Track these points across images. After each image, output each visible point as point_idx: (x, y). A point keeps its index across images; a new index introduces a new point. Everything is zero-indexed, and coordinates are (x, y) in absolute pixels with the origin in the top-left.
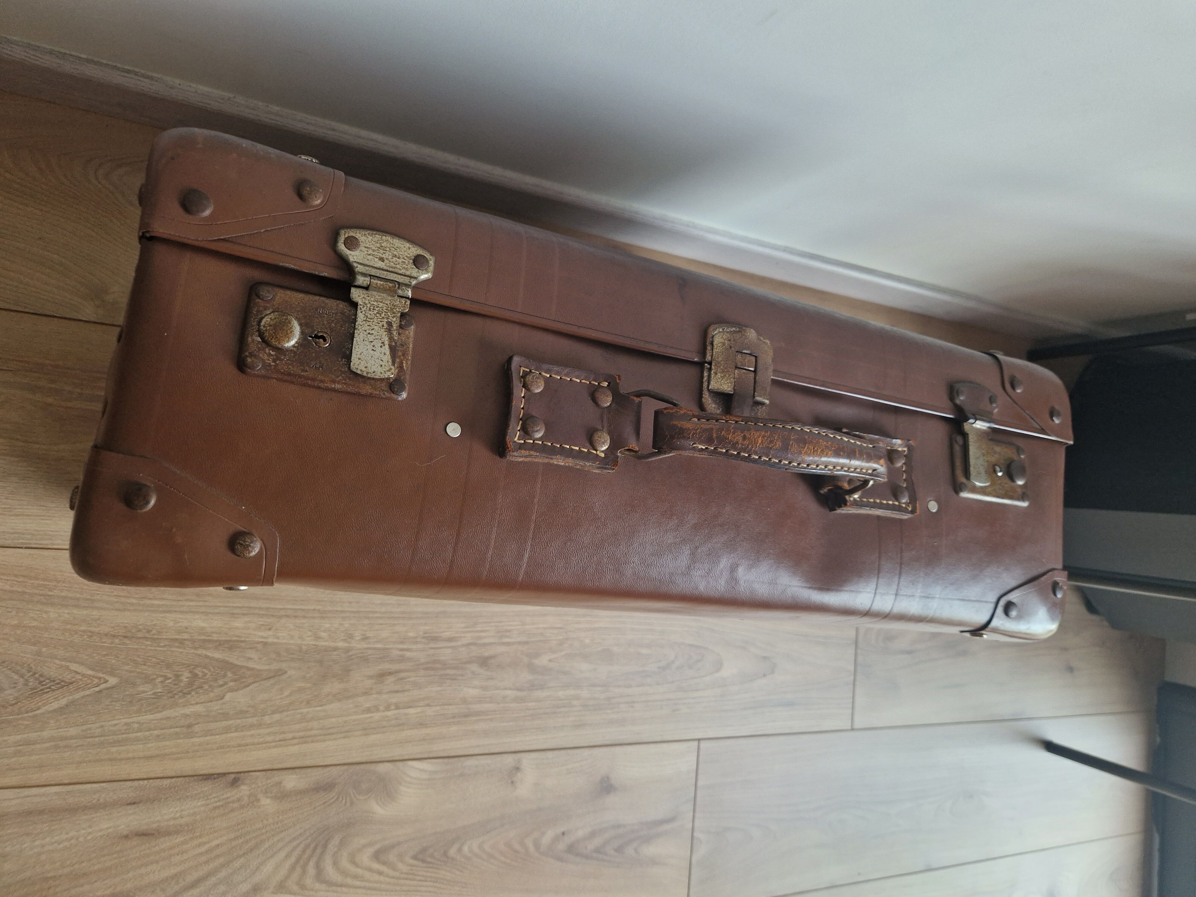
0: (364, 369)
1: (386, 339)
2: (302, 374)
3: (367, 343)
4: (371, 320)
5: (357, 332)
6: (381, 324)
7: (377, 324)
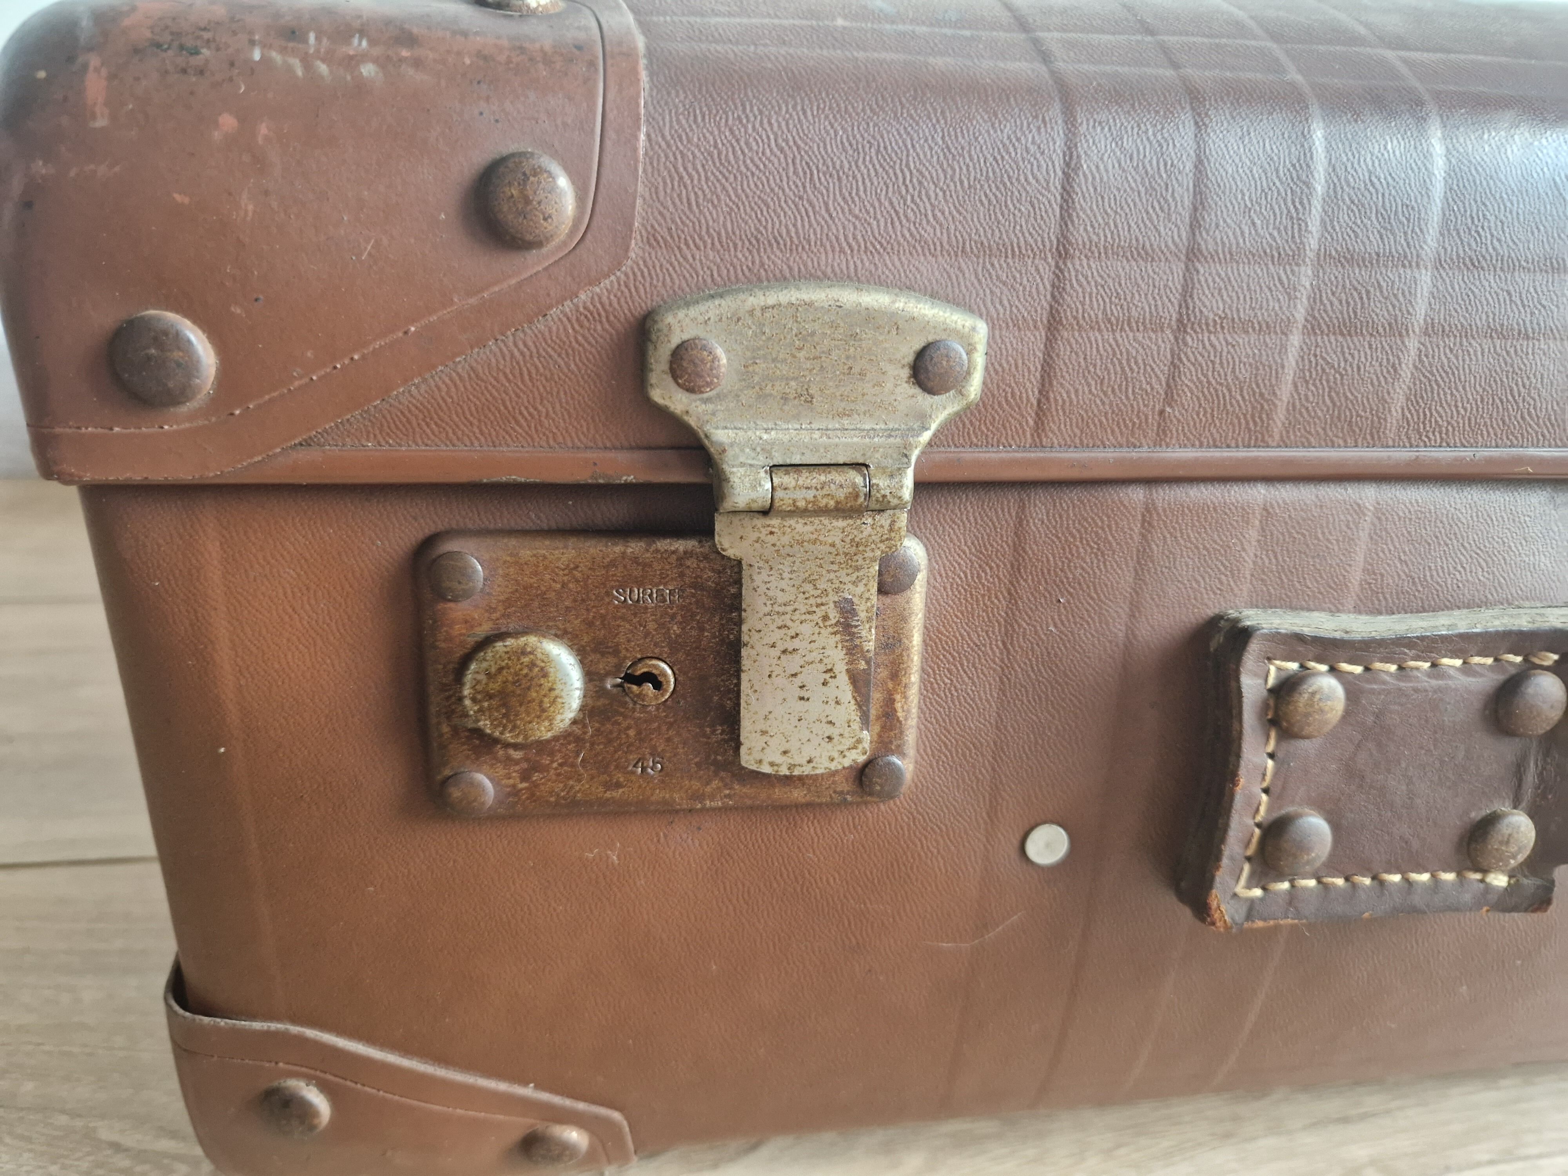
0: (778, 759)
1: (838, 658)
2: (608, 795)
3: (780, 681)
4: (789, 609)
5: (749, 655)
6: (820, 612)
7: (808, 617)
